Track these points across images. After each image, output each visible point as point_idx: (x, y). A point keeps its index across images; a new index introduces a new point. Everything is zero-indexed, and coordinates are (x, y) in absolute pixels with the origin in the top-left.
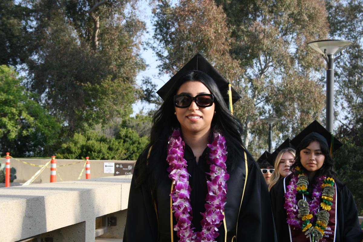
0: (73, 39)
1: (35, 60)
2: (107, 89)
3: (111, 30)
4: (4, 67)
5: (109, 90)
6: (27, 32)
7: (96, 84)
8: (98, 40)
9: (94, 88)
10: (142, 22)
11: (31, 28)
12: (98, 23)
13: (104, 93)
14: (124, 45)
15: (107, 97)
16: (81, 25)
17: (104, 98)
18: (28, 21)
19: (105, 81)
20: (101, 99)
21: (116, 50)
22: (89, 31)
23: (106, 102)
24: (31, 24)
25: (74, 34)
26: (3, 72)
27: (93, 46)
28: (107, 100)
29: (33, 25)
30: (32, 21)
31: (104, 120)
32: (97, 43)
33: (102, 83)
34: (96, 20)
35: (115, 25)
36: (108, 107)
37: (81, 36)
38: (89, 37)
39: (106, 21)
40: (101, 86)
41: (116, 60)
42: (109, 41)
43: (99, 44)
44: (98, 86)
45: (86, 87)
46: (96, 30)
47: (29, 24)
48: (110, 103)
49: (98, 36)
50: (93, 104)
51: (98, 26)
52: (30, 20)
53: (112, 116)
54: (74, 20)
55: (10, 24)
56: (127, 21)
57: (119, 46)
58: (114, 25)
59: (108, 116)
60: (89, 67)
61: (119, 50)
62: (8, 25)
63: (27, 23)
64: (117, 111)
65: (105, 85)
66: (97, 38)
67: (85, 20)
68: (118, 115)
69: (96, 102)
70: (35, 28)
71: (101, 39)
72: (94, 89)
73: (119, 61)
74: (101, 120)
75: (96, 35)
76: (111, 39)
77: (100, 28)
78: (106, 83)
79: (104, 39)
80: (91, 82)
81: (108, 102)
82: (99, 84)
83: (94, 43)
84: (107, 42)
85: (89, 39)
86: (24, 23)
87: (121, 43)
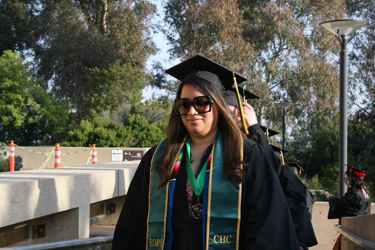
0: (80, 23)
1: (41, 45)
2: (116, 74)
3: (119, 13)
4: (9, 52)
5: (117, 75)
6: (33, 16)
7: (104, 69)
8: (106, 24)
9: (102, 73)
10: (152, 5)
11: (37, 11)
12: (106, 5)
13: (112, 78)
14: (133, 28)
15: (115, 82)
16: (89, 9)
17: (112, 84)
18: (34, 4)
19: (113, 66)
20: (109, 84)
21: (126, 33)
22: (96, 14)
23: (114, 87)
24: (37, 7)
25: (82, 17)
26: (8, 57)
27: (102, 30)
28: (115, 85)
29: (39, 8)
30: (38, 4)
31: (113, 107)
32: (105, 26)
33: (110, 68)
34: (104, 3)
35: (124, 8)
36: (116, 92)
37: (89, 20)
38: (97, 20)
39: (114, 3)
40: (109, 71)
41: (125, 44)
42: (118, 25)
43: (107, 28)
44: (106, 72)
45: (94, 72)
46: (104, 13)
47: (35, 8)
48: (118, 88)
49: (106, 20)
50: (101, 90)
51: (106, 9)
52: (36, 3)
53: (121, 101)
54: (81, 3)
55: (15, 7)
56: (136, 4)
57: (128, 29)
58: (122, 7)
59: (117, 102)
60: (97, 51)
61: (128, 34)
62: (13, 9)
63: (33, 7)
64: (126, 97)
65: (114, 70)
66: (105, 22)
67: (93, 3)
68: (128, 102)
69: (104, 88)
70: (41, 12)
71: (110, 23)
72: (102, 75)
73: (129, 45)
74: (110, 107)
75: (104, 18)
76: (120, 23)
77: (108, 11)
78: (115, 68)
79: (113, 22)
80: (99, 67)
81: (116, 88)
82: (107, 69)
83: (102, 26)
84: (115, 26)
85: (97, 23)
86: (30, 6)
87: (130, 27)
